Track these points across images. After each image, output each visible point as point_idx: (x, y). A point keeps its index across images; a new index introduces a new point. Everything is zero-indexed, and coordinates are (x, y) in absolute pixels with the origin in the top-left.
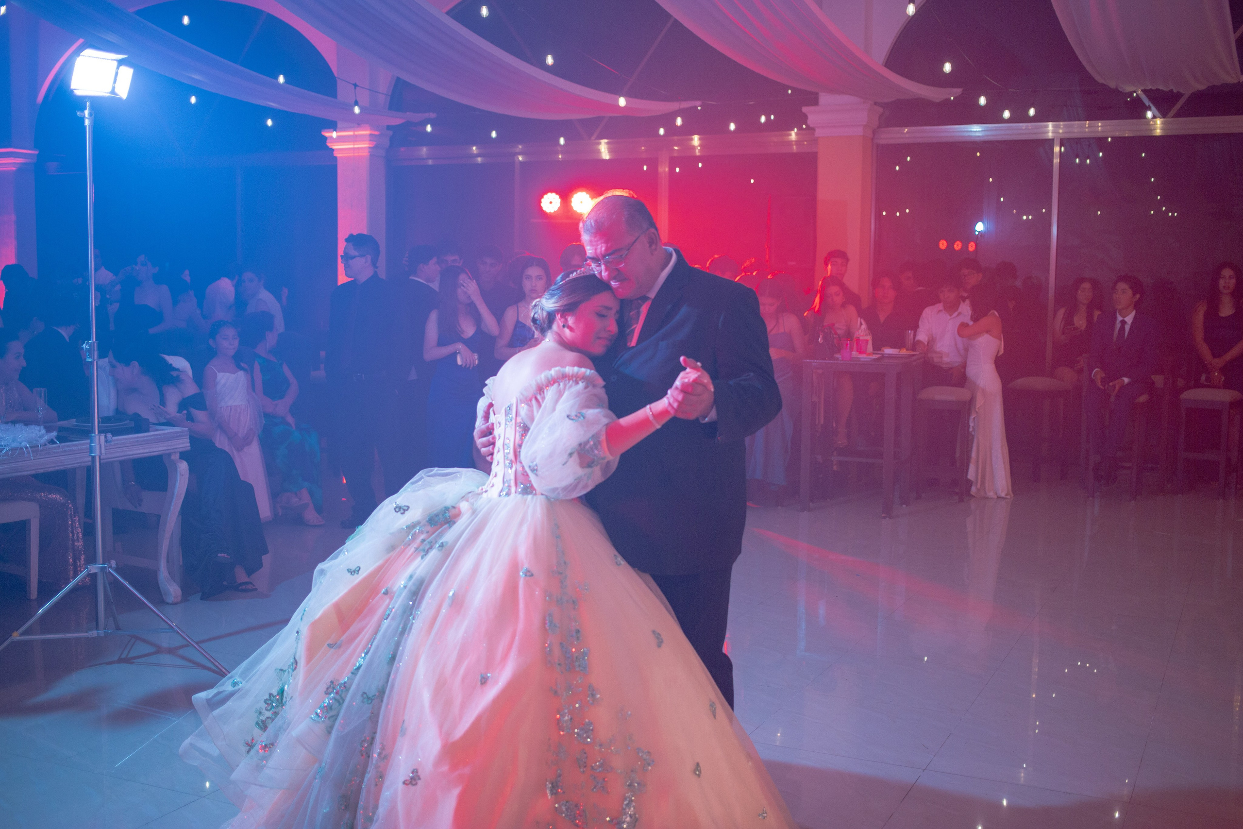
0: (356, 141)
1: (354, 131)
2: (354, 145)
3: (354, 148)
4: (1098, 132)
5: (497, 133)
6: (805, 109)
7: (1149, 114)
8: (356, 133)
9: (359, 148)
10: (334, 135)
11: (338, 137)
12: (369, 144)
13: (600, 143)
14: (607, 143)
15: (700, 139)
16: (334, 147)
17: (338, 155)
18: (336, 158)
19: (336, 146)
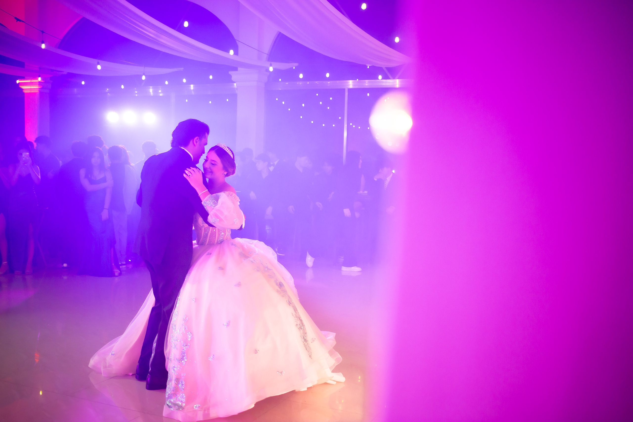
0: (32, 85)
2: (31, 87)
3: (31, 89)
8: (32, 81)
9: (34, 89)
10: (18, 82)
11: (19, 83)
13: (150, 88)
14: (152, 88)
15: (194, 87)
18: (24, 93)
19: (23, 87)
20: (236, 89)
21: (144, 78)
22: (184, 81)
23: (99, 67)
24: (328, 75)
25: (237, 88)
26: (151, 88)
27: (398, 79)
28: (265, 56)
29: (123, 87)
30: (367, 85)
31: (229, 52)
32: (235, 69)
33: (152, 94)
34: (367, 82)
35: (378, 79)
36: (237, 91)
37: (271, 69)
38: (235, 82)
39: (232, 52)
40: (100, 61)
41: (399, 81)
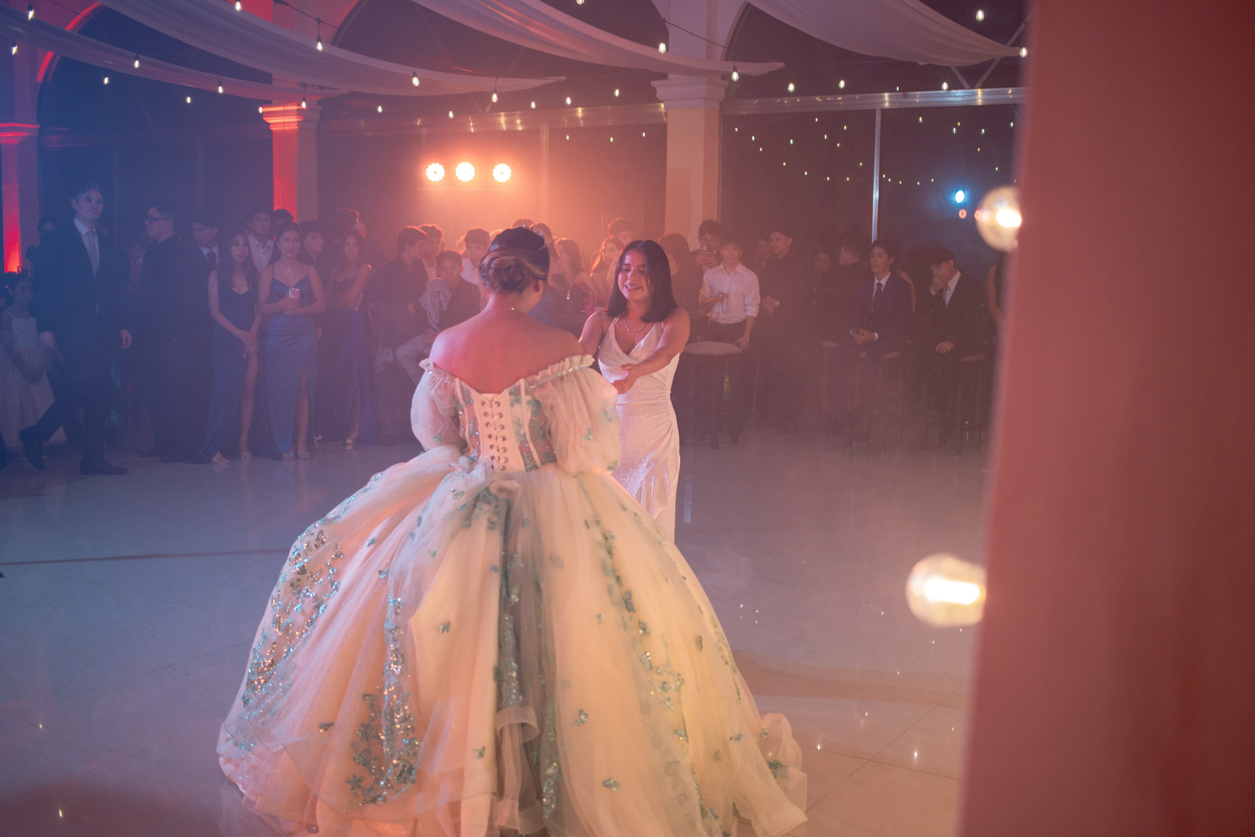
0: (286, 116)
1: (284, 105)
2: (284, 119)
3: (284, 123)
4: (916, 103)
5: (383, 108)
6: (654, 83)
7: (945, 86)
8: (287, 108)
9: (289, 122)
10: (261, 110)
11: (263, 113)
12: (298, 118)
13: (500, 116)
14: (505, 116)
15: (583, 111)
16: (270, 122)
17: (273, 129)
18: (272, 130)
19: (271, 120)
20: (663, 114)
21: (495, 98)
22: (568, 101)
23: (416, 81)
24: (842, 84)
25: (666, 114)
26: (503, 115)
27: (982, 87)
28: (720, 51)
29: (451, 115)
30: (918, 101)
31: (657, 47)
32: (664, 77)
33: (504, 127)
34: (918, 96)
35: (941, 89)
36: (665, 118)
37: (735, 76)
38: (662, 102)
39: (662, 47)
40: (417, 70)
41: (982, 92)
